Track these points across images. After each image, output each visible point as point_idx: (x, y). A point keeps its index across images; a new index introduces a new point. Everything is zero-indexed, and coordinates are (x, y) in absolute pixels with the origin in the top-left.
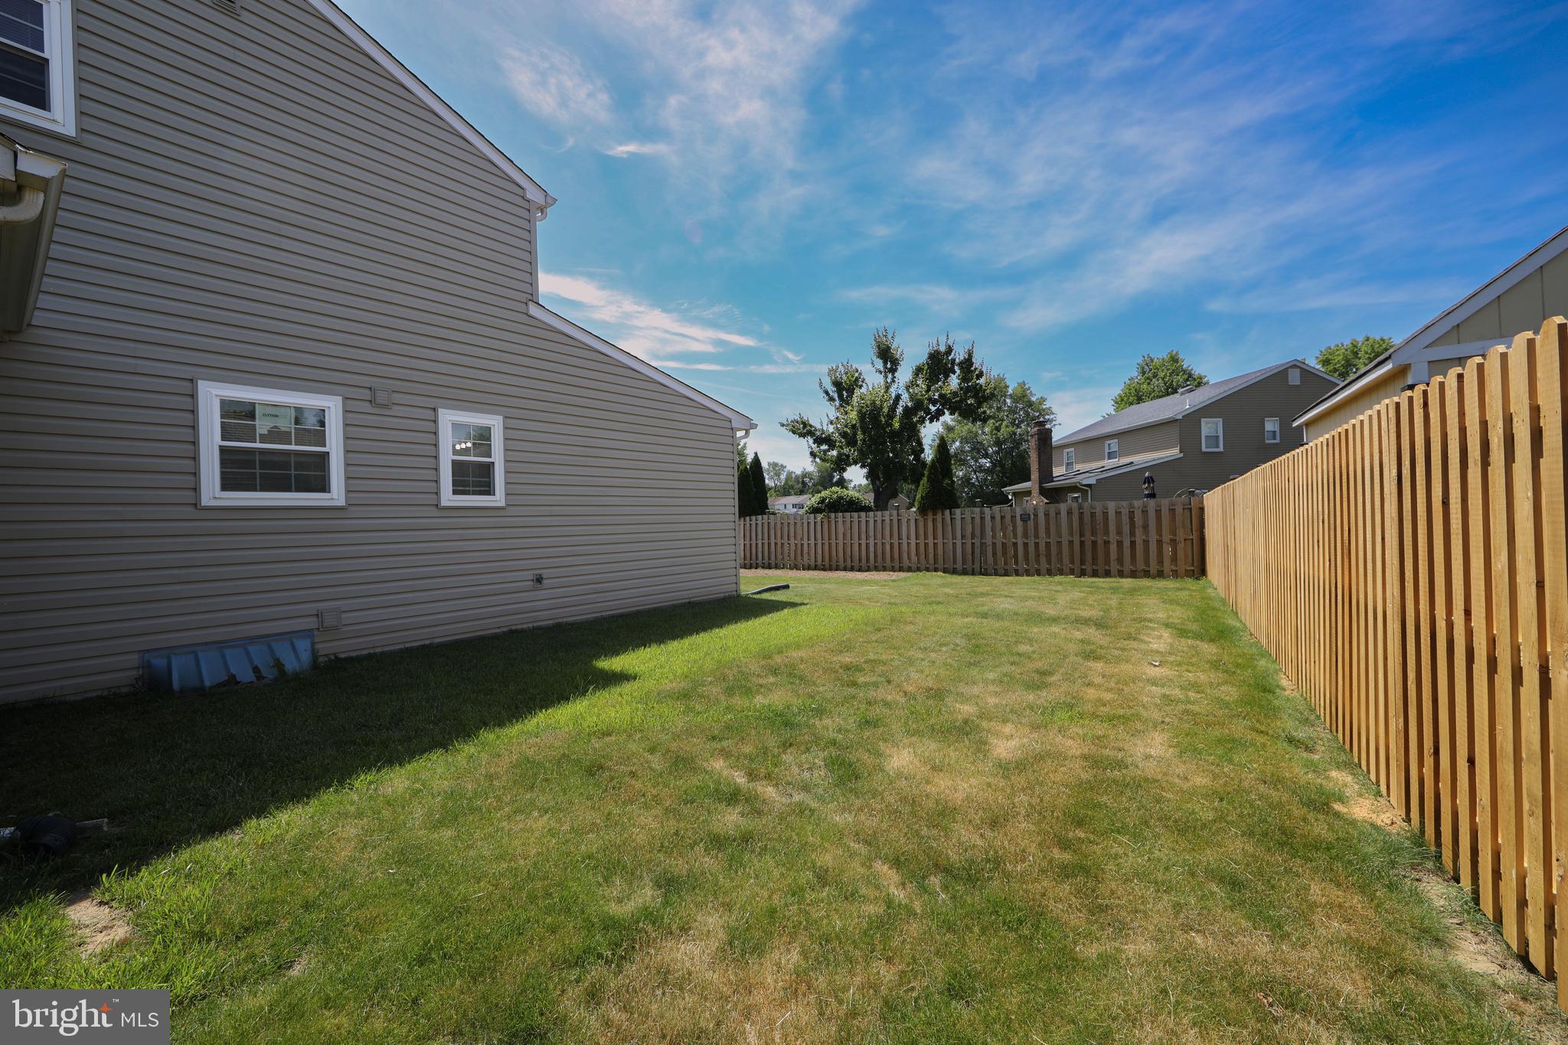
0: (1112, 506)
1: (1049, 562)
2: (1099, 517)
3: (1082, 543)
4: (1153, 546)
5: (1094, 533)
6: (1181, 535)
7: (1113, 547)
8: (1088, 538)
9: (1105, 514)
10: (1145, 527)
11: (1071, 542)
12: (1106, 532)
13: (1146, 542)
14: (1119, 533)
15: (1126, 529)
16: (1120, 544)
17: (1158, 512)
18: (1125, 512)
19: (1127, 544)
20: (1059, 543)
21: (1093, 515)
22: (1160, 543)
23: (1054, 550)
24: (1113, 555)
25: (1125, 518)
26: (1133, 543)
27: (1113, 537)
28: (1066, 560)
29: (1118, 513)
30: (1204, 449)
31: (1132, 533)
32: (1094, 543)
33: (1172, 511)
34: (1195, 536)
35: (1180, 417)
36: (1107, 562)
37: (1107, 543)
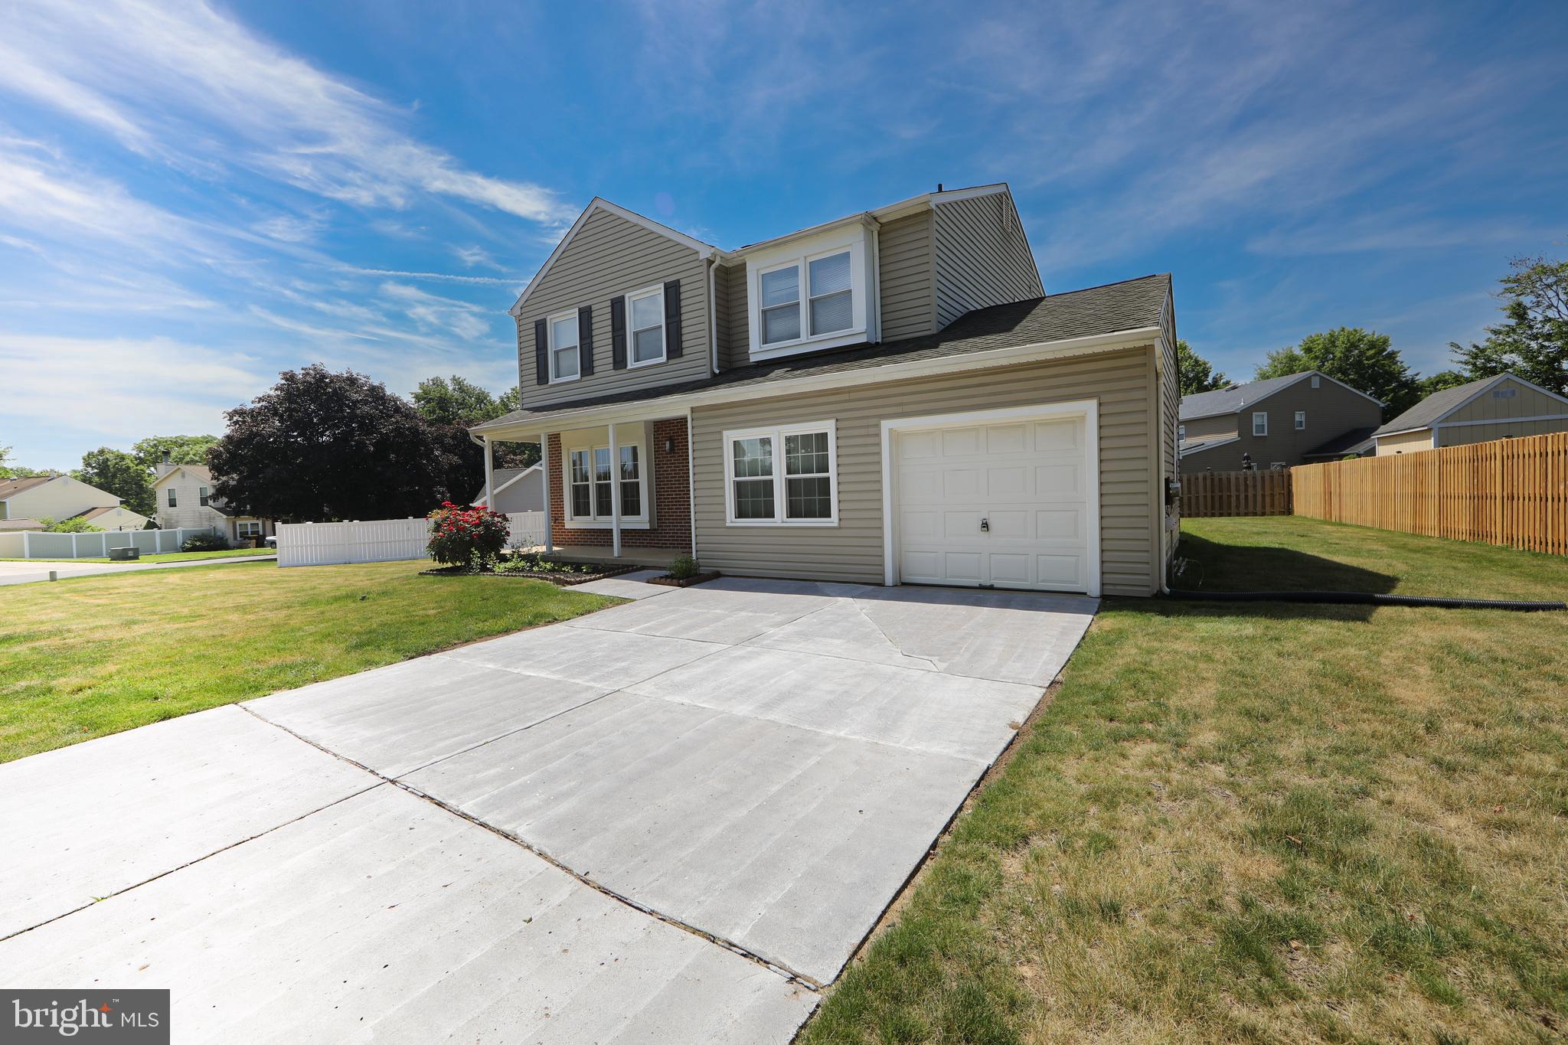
0: (1233, 474)
1: (1190, 508)
2: (1225, 481)
3: (1213, 497)
4: (1259, 498)
5: (1221, 490)
6: (1277, 490)
7: (1233, 499)
8: (1217, 494)
9: (1229, 480)
10: (1255, 487)
11: (1205, 497)
12: (1229, 490)
13: (1255, 496)
14: (1238, 490)
15: (1242, 488)
16: (1238, 497)
17: (1263, 478)
18: (1241, 479)
19: (1242, 496)
20: (1197, 497)
21: (1220, 480)
22: (1263, 496)
23: (1193, 501)
24: (1234, 504)
25: (1242, 482)
26: (1246, 497)
27: (1234, 493)
28: (1202, 508)
29: (1237, 479)
30: (1254, 434)
31: (1246, 490)
32: (1221, 497)
33: (1272, 477)
34: (1286, 492)
35: (1239, 411)
36: (1229, 507)
37: (1229, 497)
